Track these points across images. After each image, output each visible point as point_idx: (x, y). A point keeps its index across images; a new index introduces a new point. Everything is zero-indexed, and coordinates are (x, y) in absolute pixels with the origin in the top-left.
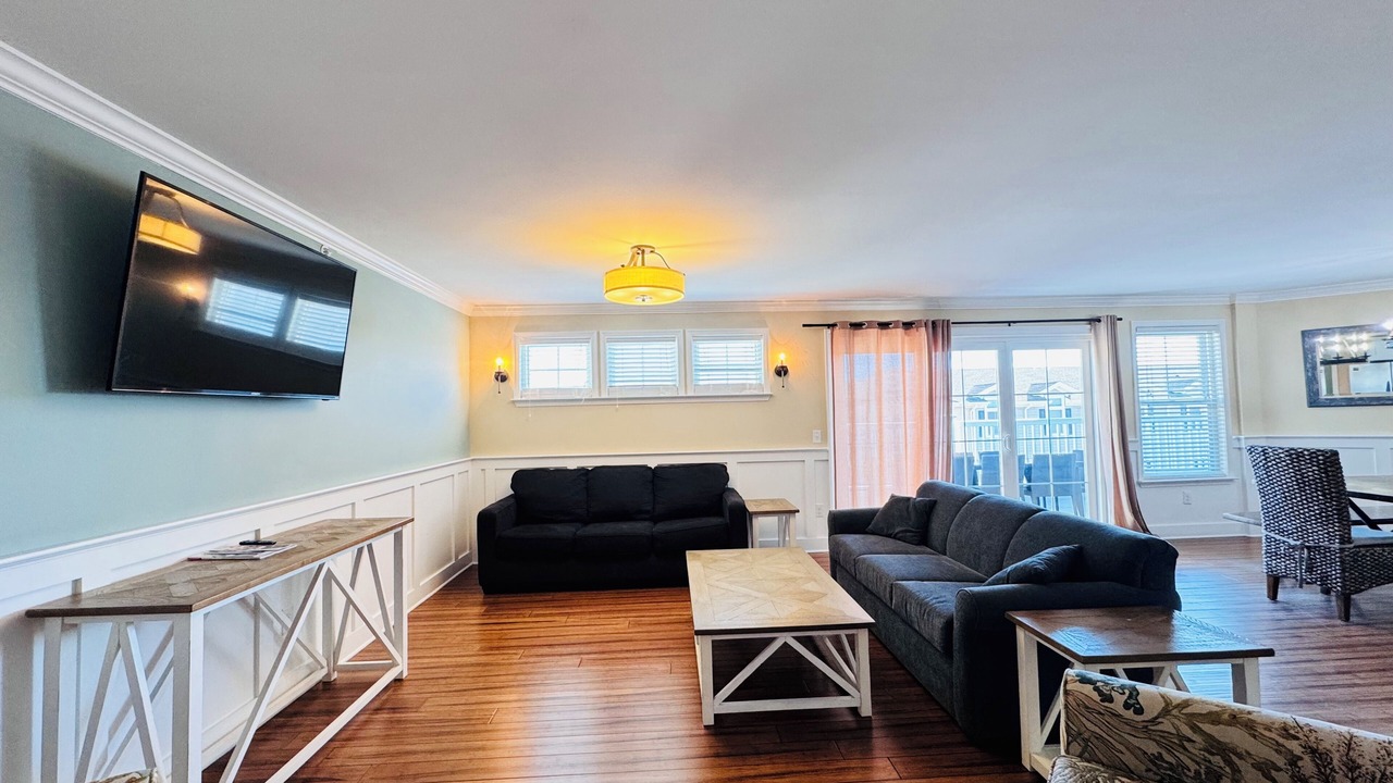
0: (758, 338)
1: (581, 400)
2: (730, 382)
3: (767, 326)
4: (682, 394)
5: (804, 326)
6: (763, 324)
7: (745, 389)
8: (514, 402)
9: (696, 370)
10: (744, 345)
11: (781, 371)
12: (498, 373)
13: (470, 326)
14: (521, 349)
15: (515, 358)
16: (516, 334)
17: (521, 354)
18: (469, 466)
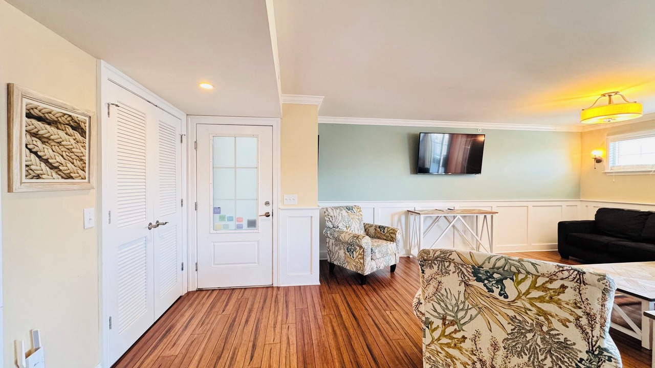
8: (605, 173)
12: (595, 158)
13: (581, 137)
14: (611, 145)
15: (607, 150)
16: (608, 137)
17: (611, 147)
18: (578, 204)
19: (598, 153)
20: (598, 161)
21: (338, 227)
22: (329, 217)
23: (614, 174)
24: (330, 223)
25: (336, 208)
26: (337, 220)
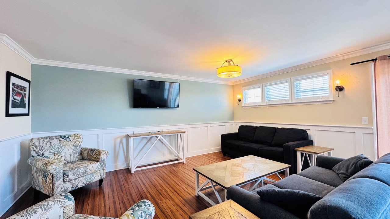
0: (326, 75)
1: (257, 106)
2: (315, 96)
3: (330, 69)
4: (291, 102)
5: (351, 64)
6: (329, 68)
7: (320, 98)
8: (242, 107)
9: (297, 93)
10: (319, 79)
11: (340, 89)
12: (238, 99)
13: (233, 88)
14: (244, 92)
15: (242, 94)
16: (242, 88)
17: (244, 93)
18: (233, 123)
19: (239, 96)
20: (240, 100)
21: (43, 155)
22: (33, 147)
23: (245, 107)
24: (34, 152)
25: (44, 138)
26: (43, 149)
